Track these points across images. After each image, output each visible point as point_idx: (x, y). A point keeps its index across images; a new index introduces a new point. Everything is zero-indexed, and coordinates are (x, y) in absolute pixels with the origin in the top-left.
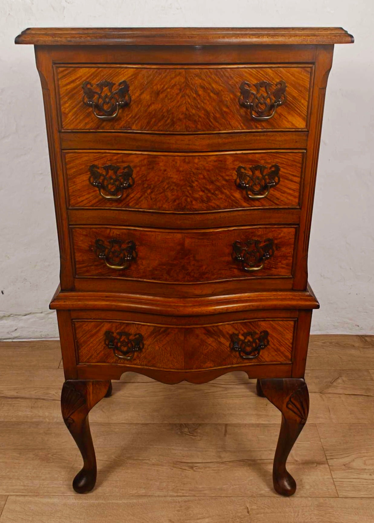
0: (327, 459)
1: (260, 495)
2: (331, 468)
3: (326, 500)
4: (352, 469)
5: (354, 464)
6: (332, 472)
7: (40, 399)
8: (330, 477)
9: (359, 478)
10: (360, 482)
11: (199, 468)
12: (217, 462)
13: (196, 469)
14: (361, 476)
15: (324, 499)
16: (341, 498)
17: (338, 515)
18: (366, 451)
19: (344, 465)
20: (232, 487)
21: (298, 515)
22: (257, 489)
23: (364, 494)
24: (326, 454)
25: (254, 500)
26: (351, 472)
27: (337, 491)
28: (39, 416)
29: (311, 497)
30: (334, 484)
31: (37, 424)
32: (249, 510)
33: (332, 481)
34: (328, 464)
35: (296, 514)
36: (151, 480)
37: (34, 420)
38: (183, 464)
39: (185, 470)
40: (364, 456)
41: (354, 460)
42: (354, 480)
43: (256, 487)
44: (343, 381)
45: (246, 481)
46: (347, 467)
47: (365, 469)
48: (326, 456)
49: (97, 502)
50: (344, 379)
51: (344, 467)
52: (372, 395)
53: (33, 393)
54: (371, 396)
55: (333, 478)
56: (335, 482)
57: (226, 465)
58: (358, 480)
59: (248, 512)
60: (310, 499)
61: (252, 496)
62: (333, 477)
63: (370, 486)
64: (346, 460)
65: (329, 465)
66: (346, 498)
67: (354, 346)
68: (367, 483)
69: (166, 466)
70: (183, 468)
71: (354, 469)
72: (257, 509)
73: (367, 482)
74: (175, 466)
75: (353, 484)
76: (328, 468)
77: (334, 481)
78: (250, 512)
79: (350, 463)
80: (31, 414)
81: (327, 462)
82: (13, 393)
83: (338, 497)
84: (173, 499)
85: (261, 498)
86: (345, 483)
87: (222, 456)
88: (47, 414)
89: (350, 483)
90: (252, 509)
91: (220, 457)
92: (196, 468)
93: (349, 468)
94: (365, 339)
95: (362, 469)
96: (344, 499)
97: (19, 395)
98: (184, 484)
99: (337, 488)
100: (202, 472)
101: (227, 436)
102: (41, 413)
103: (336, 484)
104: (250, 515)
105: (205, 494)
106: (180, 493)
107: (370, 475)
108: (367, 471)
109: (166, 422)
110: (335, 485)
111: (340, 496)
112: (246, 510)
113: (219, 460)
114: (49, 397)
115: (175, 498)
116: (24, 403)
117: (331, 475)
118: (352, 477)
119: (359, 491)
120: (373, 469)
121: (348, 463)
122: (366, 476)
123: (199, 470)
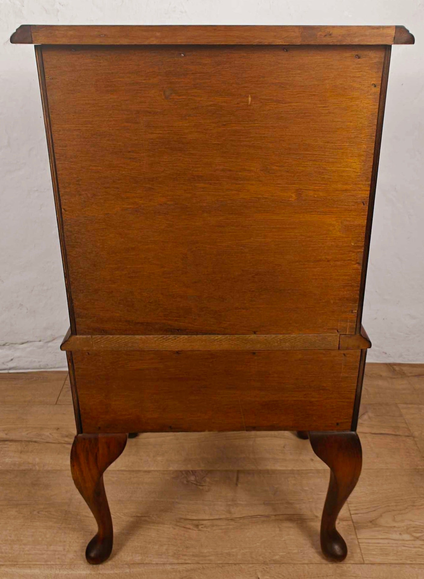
0: (351, 514)
1: (274, 560)
2: (355, 525)
3: (349, 567)
4: (380, 526)
5: (381, 521)
6: (356, 530)
7: (32, 441)
8: (354, 537)
9: (386, 539)
10: (388, 543)
11: (205, 527)
12: (227, 519)
13: (202, 527)
14: (390, 536)
16: (367, 564)
18: (395, 504)
19: (371, 522)
20: (242, 551)
23: (393, 559)
24: (351, 509)
25: (267, 568)
26: (378, 531)
27: (362, 555)
28: (29, 463)
30: (359, 545)
31: (24, 473)
33: (356, 542)
34: (352, 520)
36: (150, 543)
37: (22, 468)
38: (188, 521)
39: (190, 529)
40: (394, 510)
41: (380, 516)
42: (381, 541)
43: (270, 551)
44: (370, 418)
45: (258, 543)
46: (373, 523)
47: (394, 527)
48: (350, 510)
50: (370, 414)
51: (370, 524)
52: (401, 434)
53: (24, 434)
54: (399, 435)
55: (358, 539)
56: (360, 544)
57: (236, 523)
58: (386, 541)
61: (265, 563)
62: (359, 537)
63: (400, 549)
64: (372, 515)
65: (353, 522)
66: (372, 564)
67: (381, 376)
69: (167, 524)
70: (188, 526)
71: (383, 527)
73: (396, 544)
74: (178, 524)
75: (380, 547)
76: (352, 526)
79: (376, 519)
80: (20, 460)
81: (351, 517)
83: (364, 564)
84: (173, 567)
85: (275, 565)
86: (371, 545)
87: (233, 510)
88: (37, 460)
89: (377, 545)
91: (230, 512)
92: (202, 526)
93: (376, 525)
94: (393, 368)
95: (391, 527)
96: (370, 566)
97: (8, 437)
98: (187, 547)
99: (362, 552)
100: (209, 532)
101: (239, 485)
102: (31, 460)
103: (362, 546)
105: (210, 560)
106: (182, 559)
107: (400, 534)
108: (396, 529)
109: (171, 469)
110: (360, 547)
111: (366, 562)
113: (228, 516)
114: (43, 439)
115: (176, 567)
116: (13, 446)
117: (356, 534)
118: (380, 537)
119: (387, 555)
120: (403, 527)
121: (374, 519)
122: (395, 536)
123: (205, 529)
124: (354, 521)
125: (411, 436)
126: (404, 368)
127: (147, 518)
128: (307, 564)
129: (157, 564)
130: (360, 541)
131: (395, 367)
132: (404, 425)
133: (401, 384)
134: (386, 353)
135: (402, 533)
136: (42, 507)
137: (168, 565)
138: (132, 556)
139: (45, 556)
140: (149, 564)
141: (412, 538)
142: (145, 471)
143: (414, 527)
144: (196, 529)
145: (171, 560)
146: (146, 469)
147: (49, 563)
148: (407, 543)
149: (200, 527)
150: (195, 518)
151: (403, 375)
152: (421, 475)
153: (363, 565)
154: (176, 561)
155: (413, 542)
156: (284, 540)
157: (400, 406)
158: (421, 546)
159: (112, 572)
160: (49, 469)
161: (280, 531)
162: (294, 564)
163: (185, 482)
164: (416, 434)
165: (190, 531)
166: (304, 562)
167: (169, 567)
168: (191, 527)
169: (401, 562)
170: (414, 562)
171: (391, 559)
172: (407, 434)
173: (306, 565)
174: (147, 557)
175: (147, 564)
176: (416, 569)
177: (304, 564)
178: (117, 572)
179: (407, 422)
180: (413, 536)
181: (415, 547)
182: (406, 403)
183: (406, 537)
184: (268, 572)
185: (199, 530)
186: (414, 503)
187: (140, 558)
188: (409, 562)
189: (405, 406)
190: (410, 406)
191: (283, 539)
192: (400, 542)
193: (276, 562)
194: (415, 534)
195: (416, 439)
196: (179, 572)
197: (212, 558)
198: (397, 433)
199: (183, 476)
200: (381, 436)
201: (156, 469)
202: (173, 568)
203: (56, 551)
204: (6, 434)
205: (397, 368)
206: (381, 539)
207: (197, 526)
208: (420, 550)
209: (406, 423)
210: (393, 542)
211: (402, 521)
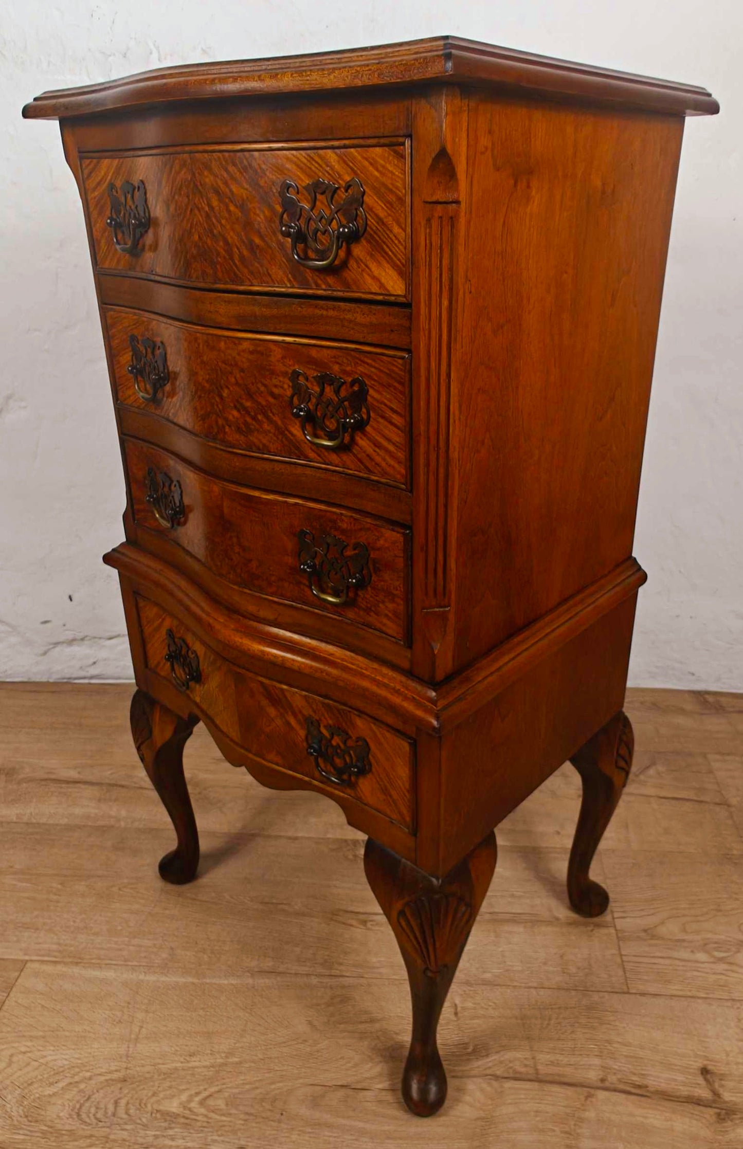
0: (613, 918)
1: (482, 980)
2: (620, 935)
3: (603, 997)
4: (659, 938)
5: (663, 930)
6: (621, 942)
7: (116, 785)
8: (615, 951)
9: (669, 958)
10: (671, 965)
11: (377, 924)
13: (372, 925)
14: (675, 954)
15: (601, 994)
16: (633, 994)
17: (624, 1028)
18: (687, 906)
19: (645, 931)
21: (548, 1024)
22: (477, 969)
23: (676, 990)
25: (470, 990)
26: (657, 946)
27: (626, 980)
28: (110, 817)
29: (576, 990)
30: (623, 965)
31: (103, 830)
32: (459, 1009)
33: (618, 960)
34: (615, 926)
35: (546, 1022)
36: (287, 943)
37: (100, 823)
38: (351, 915)
39: (352, 926)
40: (684, 916)
41: (663, 923)
42: (661, 961)
44: (659, 773)
46: (650, 934)
47: (684, 941)
49: (184, 980)
50: (661, 768)
51: (643, 935)
52: (708, 800)
54: (706, 802)
55: (621, 955)
56: (625, 964)
58: (668, 962)
59: (456, 1014)
60: (573, 993)
61: (466, 982)
62: (623, 953)
63: (689, 974)
64: (649, 921)
65: (616, 930)
66: (642, 994)
67: (683, 710)
68: (682, 968)
69: (317, 918)
70: (350, 922)
71: (663, 939)
72: (475, 1009)
73: (685, 966)
74: (333, 917)
75: (658, 969)
76: (615, 935)
77: (623, 961)
78: (460, 1015)
79: (655, 927)
80: (96, 811)
81: (614, 923)
82: (73, 774)
83: (628, 993)
84: (320, 980)
85: (483, 987)
86: (643, 965)
88: (123, 813)
89: (653, 966)
90: (464, 1009)
92: (371, 923)
93: (653, 937)
94: (704, 698)
95: (678, 941)
96: (638, 996)
97: (81, 777)
99: (627, 975)
100: (382, 932)
102: (113, 812)
103: (628, 966)
104: (458, 1019)
106: (337, 970)
107: (692, 952)
108: (686, 944)
109: (329, 836)
110: (624, 968)
111: (631, 991)
112: (453, 1010)
114: (135, 783)
115: (325, 980)
116: (88, 791)
117: (619, 949)
118: (658, 954)
119: (669, 981)
120: (698, 941)
121: (652, 926)
122: (684, 954)
123: (377, 928)
124: (618, 928)
125: (725, 804)
126: (724, 701)
127: (286, 907)
128: (535, 988)
129: (296, 974)
130: (625, 958)
131: (707, 696)
132: (716, 787)
133: (715, 724)
134: (694, 676)
135: (695, 950)
136: (126, 881)
137: (313, 977)
138: (258, 960)
139: (125, 953)
140: (283, 973)
141: (712, 960)
142: (290, 838)
143: (716, 943)
144: (362, 927)
145: (320, 970)
146: (290, 834)
147: (130, 963)
148: (702, 965)
149: (369, 924)
150: (361, 910)
151: (720, 709)
152: (736, 864)
153: (627, 995)
154: (327, 972)
155: (713, 966)
156: (502, 951)
157: (712, 757)
158: (723, 972)
159: (226, 982)
160: (141, 826)
161: (496, 937)
162: (515, 987)
163: (351, 857)
164: (734, 801)
165: (352, 928)
166: (530, 984)
167: (314, 981)
168: (354, 923)
169: (690, 994)
170: (711, 996)
171: (673, 989)
172: (717, 800)
173: (532, 990)
174: (282, 963)
175: (280, 973)
176: (714, 1007)
177: (530, 987)
178: (234, 982)
179: (720, 782)
180: (714, 957)
181: (715, 973)
182: (720, 753)
183: (701, 956)
184: (472, 997)
185: (369, 929)
186: (719, 906)
187: (271, 964)
188: (703, 995)
189: (719, 757)
190: (728, 758)
191: (500, 949)
192: (691, 964)
193: (485, 983)
194: (717, 954)
195: (733, 809)
196: (331, 988)
197: (384, 970)
198: (703, 799)
199: (349, 848)
200: (673, 802)
201: (306, 835)
202: (321, 982)
203: (141, 946)
204: (79, 773)
205: (710, 699)
206: (661, 957)
207: (364, 923)
208: (724, 977)
209: (717, 783)
210: (677, 962)
211: (698, 932)
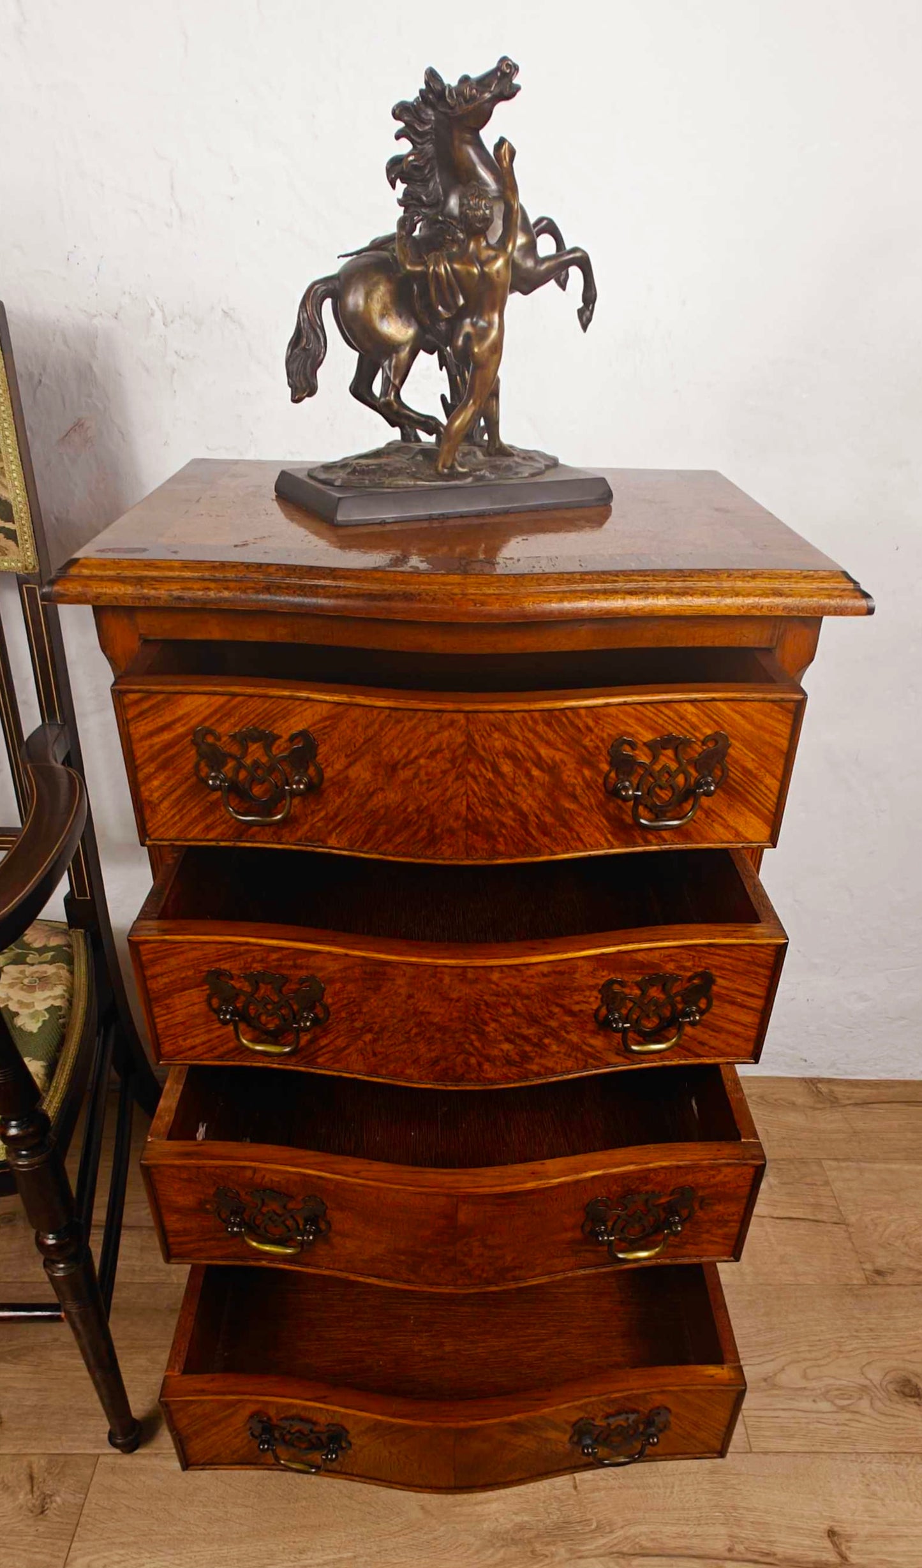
4: (780, 1388)
5: (785, 1378)
9: (792, 1409)
10: (794, 1417)
14: (797, 1405)
17: (749, 1491)
18: (808, 1348)
19: (765, 1380)
23: (800, 1445)
26: (778, 1396)
27: (748, 1437)
30: (743, 1421)
32: (578, 1482)
40: (805, 1360)
41: (783, 1369)
42: (781, 1414)
44: (770, 1186)
46: (770, 1383)
47: (805, 1388)
51: (763, 1384)
52: (825, 1218)
54: (822, 1221)
56: (745, 1419)
58: (790, 1414)
59: (575, 1487)
63: (812, 1427)
66: (766, 1453)
67: (794, 1104)
68: (807, 1421)
71: (784, 1388)
73: (806, 1418)
75: (780, 1423)
78: (581, 1489)
79: (775, 1375)
83: (751, 1452)
86: (763, 1420)
89: (774, 1420)
93: (774, 1386)
94: (817, 1088)
95: (800, 1389)
99: (749, 1431)
103: (748, 1422)
104: (578, 1493)
107: (815, 1401)
108: (807, 1393)
110: (744, 1424)
111: (753, 1450)
118: (780, 1406)
119: (792, 1436)
120: (820, 1389)
121: (771, 1374)
122: (806, 1404)
125: (841, 1222)
126: (839, 1090)
131: (819, 1085)
132: (833, 1202)
133: (830, 1121)
134: (806, 1061)
135: (817, 1399)
141: (834, 1409)
143: (838, 1389)
148: (825, 1416)
151: (834, 1102)
152: (856, 1295)
153: (749, 1455)
155: (836, 1416)
157: (827, 1164)
158: (847, 1422)
164: (853, 1219)
169: (813, 1449)
170: (835, 1450)
171: (795, 1445)
172: (834, 1220)
176: (838, 1462)
179: (836, 1195)
180: (835, 1405)
181: (837, 1425)
182: (836, 1159)
183: (824, 1406)
186: (840, 1346)
188: (825, 1449)
189: (834, 1164)
190: (844, 1164)
192: (815, 1415)
194: (839, 1402)
195: (851, 1230)
198: (819, 1217)
205: (823, 1088)
206: (784, 1410)
208: (848, 1428)
209: (835, 1198)
210: (799, 1414)
211: (818, 1378)
